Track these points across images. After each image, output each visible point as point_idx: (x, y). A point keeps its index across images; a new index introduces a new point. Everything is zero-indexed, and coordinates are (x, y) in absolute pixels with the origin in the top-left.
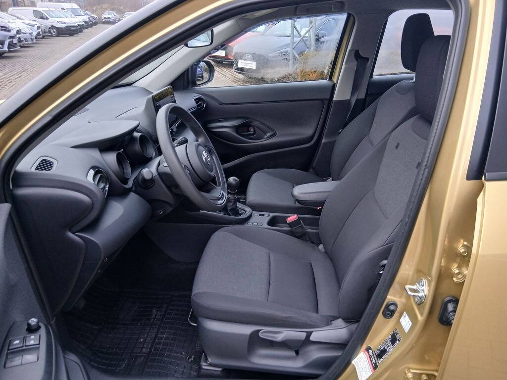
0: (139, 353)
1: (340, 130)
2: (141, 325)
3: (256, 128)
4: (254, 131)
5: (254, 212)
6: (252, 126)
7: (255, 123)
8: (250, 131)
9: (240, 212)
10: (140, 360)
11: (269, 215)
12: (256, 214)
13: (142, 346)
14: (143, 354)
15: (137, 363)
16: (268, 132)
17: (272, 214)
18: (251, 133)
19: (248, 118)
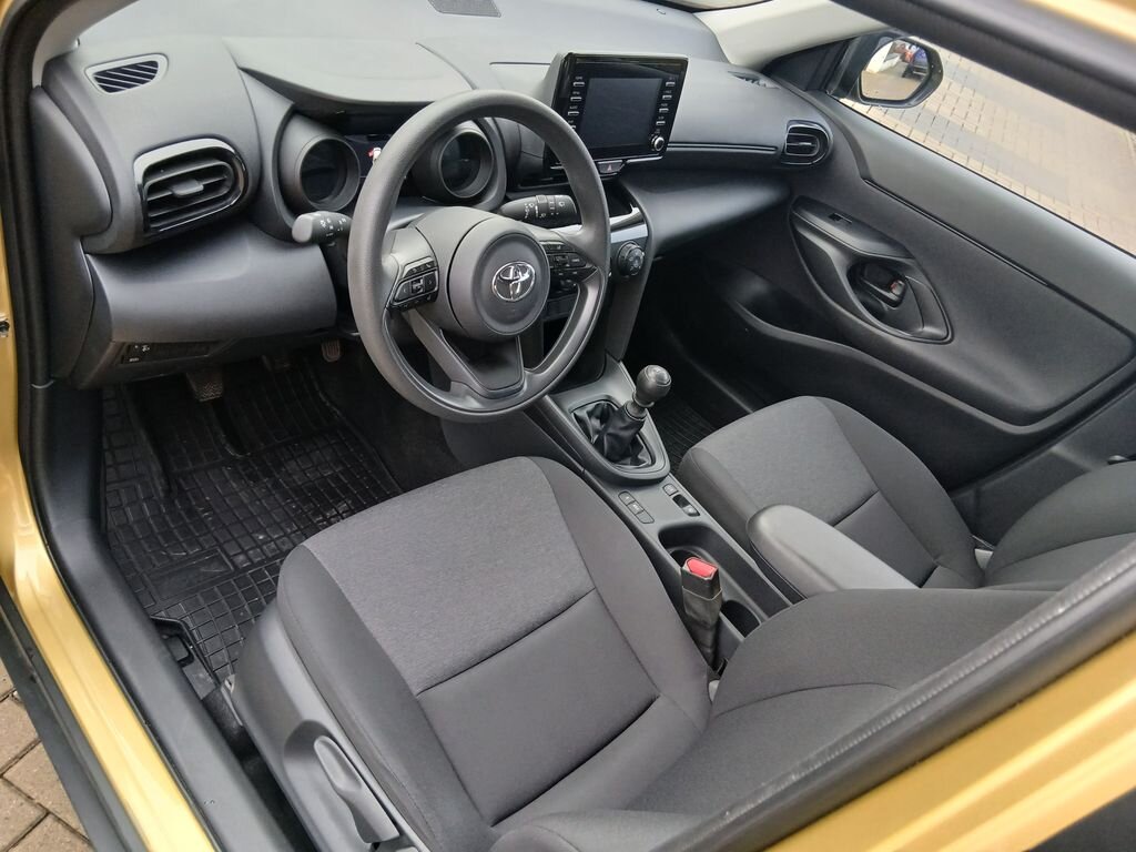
0: (228, 556)
1: (1118, 458)
2: (295, 510)
3: (910, 292)
4: (902, 297)
5: (671, 479)
6: (904, 280)
7: (918, 280)
8: (889, 289)
9: (639, 457)
10: (215, 569)
11: (698, 514)
12: (674, 486)
13: (246, 548)
14: (229, 563)
15: (203, 570)
16: (932, 323)
17: (706, 518)
18: (890, 296)
19: (909, 256)
